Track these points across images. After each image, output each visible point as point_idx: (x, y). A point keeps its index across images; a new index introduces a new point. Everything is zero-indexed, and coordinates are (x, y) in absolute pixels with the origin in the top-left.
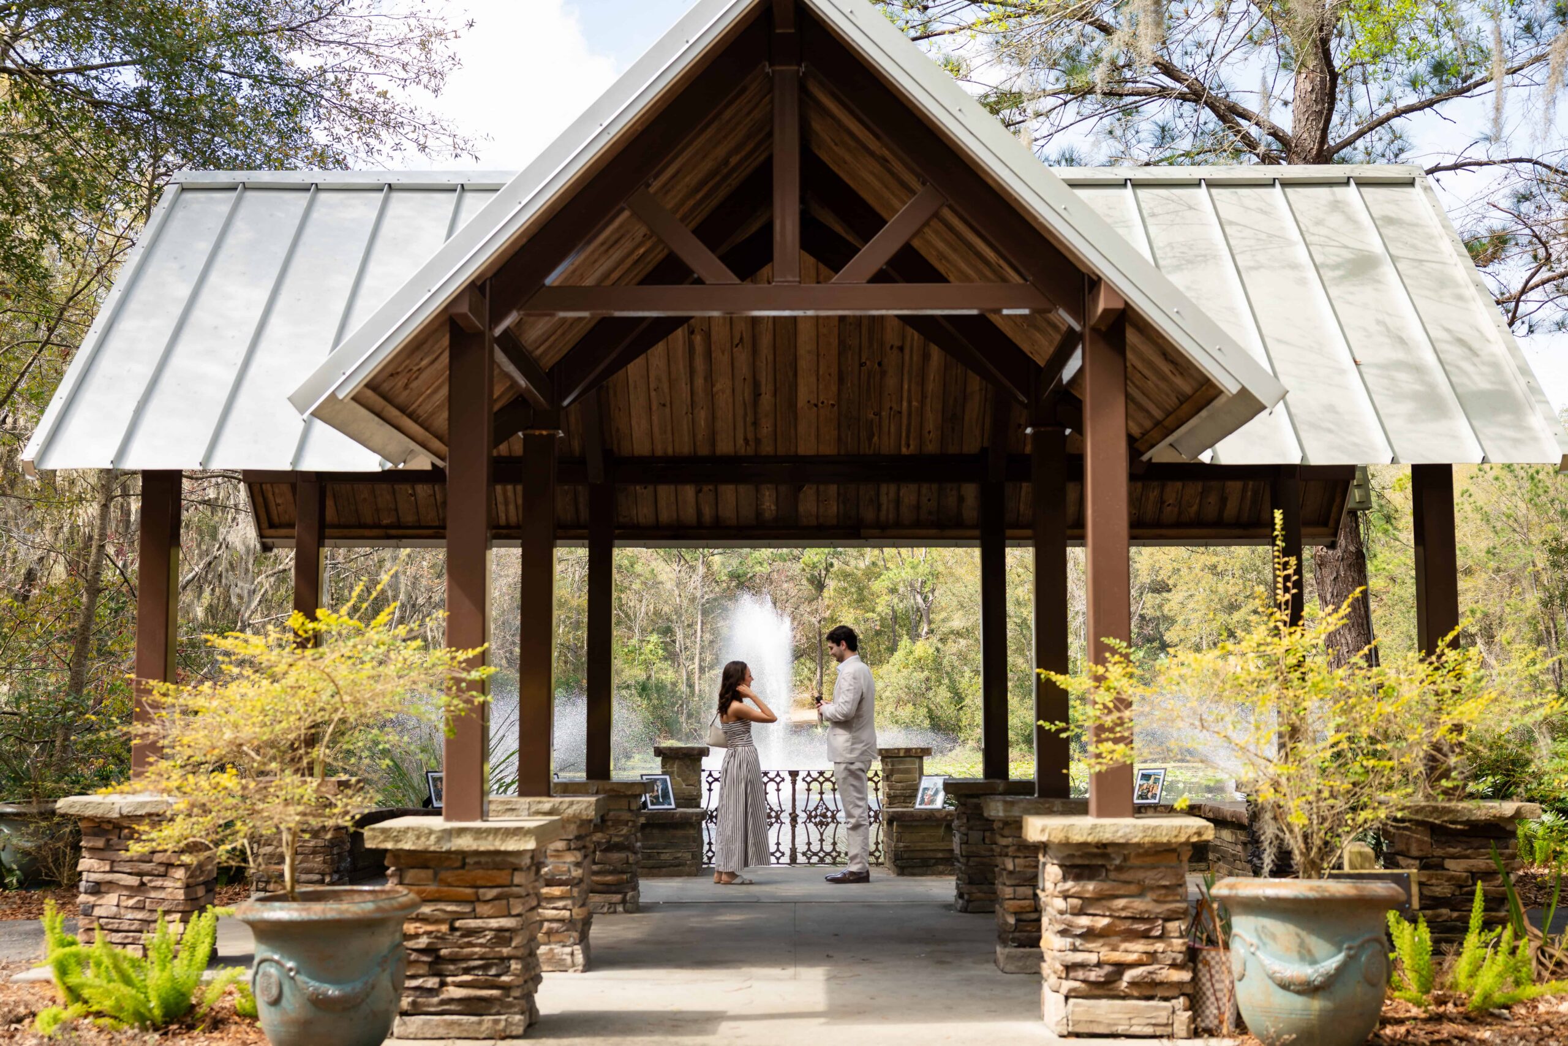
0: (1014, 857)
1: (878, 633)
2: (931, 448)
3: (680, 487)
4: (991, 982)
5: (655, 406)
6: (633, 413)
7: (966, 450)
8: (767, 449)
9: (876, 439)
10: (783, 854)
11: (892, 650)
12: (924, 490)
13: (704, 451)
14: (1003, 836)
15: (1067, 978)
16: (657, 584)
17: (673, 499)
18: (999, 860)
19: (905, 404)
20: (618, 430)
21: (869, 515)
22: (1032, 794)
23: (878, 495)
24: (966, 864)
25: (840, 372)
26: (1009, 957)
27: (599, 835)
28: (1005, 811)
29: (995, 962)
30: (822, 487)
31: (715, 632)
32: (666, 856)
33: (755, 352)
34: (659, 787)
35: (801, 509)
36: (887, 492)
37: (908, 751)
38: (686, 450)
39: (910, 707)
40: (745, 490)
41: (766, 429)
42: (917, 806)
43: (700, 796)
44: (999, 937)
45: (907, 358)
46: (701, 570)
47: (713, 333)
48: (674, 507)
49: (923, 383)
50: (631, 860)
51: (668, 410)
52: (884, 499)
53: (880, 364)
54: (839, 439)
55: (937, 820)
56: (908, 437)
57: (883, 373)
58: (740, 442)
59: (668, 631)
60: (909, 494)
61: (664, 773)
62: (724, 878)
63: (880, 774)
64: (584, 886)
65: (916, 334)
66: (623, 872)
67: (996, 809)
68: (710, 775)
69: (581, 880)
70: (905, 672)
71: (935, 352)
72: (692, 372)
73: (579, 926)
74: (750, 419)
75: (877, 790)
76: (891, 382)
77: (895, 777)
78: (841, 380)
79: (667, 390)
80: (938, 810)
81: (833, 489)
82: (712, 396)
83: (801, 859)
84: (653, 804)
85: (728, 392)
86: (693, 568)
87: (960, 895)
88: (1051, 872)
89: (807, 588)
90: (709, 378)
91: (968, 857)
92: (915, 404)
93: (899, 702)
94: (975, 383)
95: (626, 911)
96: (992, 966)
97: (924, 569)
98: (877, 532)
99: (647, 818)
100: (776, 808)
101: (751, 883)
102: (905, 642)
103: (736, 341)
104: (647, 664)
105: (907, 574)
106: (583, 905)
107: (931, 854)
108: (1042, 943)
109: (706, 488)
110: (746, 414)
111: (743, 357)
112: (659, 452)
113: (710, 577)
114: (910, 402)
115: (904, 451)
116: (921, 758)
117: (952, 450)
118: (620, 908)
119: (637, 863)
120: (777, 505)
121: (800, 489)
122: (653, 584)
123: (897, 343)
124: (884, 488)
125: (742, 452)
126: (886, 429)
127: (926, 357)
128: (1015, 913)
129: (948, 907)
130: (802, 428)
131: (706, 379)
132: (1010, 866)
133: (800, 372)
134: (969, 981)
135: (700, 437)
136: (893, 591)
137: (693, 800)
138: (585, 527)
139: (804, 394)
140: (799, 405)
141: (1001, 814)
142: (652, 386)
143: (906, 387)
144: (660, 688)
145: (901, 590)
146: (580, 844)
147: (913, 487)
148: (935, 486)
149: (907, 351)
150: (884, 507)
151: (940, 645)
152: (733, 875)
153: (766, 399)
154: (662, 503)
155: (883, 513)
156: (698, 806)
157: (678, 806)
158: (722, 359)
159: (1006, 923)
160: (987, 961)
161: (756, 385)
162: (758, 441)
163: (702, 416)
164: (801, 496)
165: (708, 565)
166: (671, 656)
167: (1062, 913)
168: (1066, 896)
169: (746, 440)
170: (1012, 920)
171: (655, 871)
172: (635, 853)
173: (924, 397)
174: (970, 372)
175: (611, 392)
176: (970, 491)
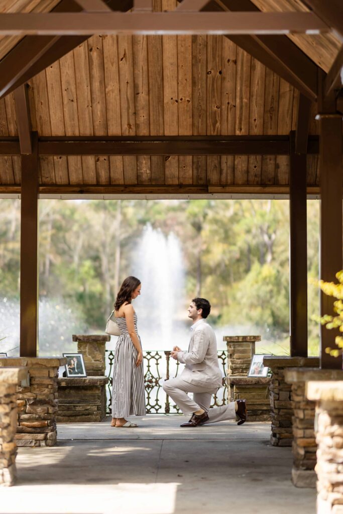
0: (304, 410)
1: (238, 260)
2: (256, 131)
3: (84, 157)
4: (287, 493)
5: (66, 102)
6: (51, 107)
7: (280, 133)
8: (143, 132)
9: (218, 124)
10: (160, 407)
11: (247, 270)
12: (251, 161)
13: (100, 133)
14: (297, 395)
15: (333, 491)
16: (89, 227)
17: (79, 165)
18: (295, 411)
19: (238, 100)
20: (41, 117)
21: (214, 177)
22: (318, 366)
23: (220, 163)
24: (278, 414)
25: (193, 78)
26: (300, 477)
27: (29, 394)
28: (298, 378)
29: (292, 480)
30: (181, 158)
31: (129, 259)
32: (80, 408)
33: (134, 64)
34: (74, 363)
35: (167, 172)
36: (227, 161)
37: (245, 338)
38: (88, 132)
39: (259, 310)
40: (129, 159)
41: (142, 118)
42: (250, 375)
43: (105, 368)
44: (294, 463)
45: (239, 68)
46: (119, 217)
47: (105, 51)
48: (80, 171)
49: (250, 86)
50: (51, 411)
51: (75, 104)
52: (224, 166)
53: (220, 73)
54: (193, 125)
55: (263, 384)
56: (240, 123)
57: (223, 79)
58: (125, 126)
59: (96, 258)
60: (241, 162)
61: (79, 353)
62: (118, 423)
63: (226, 353)
64: (11, 429)
65: (245, 53)
66: (45, 419)
67: (292, 377)
68: (111, 354)
69: (9, 425)
70: (256, 286)
71: (259, 66)
72: (91, 77)
73: (7, 456)
74: (131, 111)
75: (224, 364)
76: (228, 85)
77: (236, 356)
78: (194, 83)
79: (74, 90)
80: (264, 378)
81: (189, 158)
82: (105, 95)
83: (172, 410)
84: (71, 373)
85: (117, 92)
86: (114, 217)
87: (274, 435)
88: (322, 419)
89: (190, 229)
90: (103, 83)
91: (279, 409)
92: (245, 100)
93: (252, 306)
94: (286, 87)
95: (47, 445)
96: (289, 483)
97: (269, 217)
98: (219, 189)
99: (67, 383)
100: (156, 376)
101: (136, 426)
102: (256, 266)
103: (121, 56)
104: (83, 282)
105: (257, 220)
106: (11, 441)
107: (259, 407)
108: (317, 468)
109: (102, 158)
110: (128, 108)
111: (126, 67)
112: (69, 134)
113: (125, 222)
114: (241, 99)
115: (238, 133)
116: (253, 343)
117: (271, 132)
118: (43, 443)
119: (54, 413)
120: (151, 170)
121: (167, 158)
122: (87, 227)
123: (232, 58)
124: (224, 158)
125: (127, 134)
126: (225, 117)
127: (252, 68)
128: (305, 447)
129: (266, 442)
130: (167, 117)
131: (100, 82)
132: (301, 415)
133: (165, 78)
134: (271, 493)
135: (97, 123)
136: (248, 231)
137: (99, 371)
138: (19, 185)
139: (168, 94)
140: (165, 101)
141: (295, 380)
142: (64, 87)
143: (239, 88)
144: (92, 297)
145: (254, 230)
146: (8, 400)
147: (244, 158)
148: (259, 157)
149: (239, 63)
150: (224, 171)
151: (280, 268)
152: (123, 420)
153: (143, 97)
154: (72, 168)
155: (224, 175)
156: (103, 375)
157: (88, 374)
158: (111, 69)
159: (298, 454)
160: (286, 479)
161: (135, 87)
162: (137, 126)
163: (98, 108)
164: (167, 163)
165: (124, 215)
166: (99, 274)
167: (330, 447)
168: (332, 436)
169: (129, 125)
170: (302, 452)
171: (72, 418)
172: (53, 406)
173: (251, 96)
174: (282, 80)
175: (36, 91)
176: (283, 161)
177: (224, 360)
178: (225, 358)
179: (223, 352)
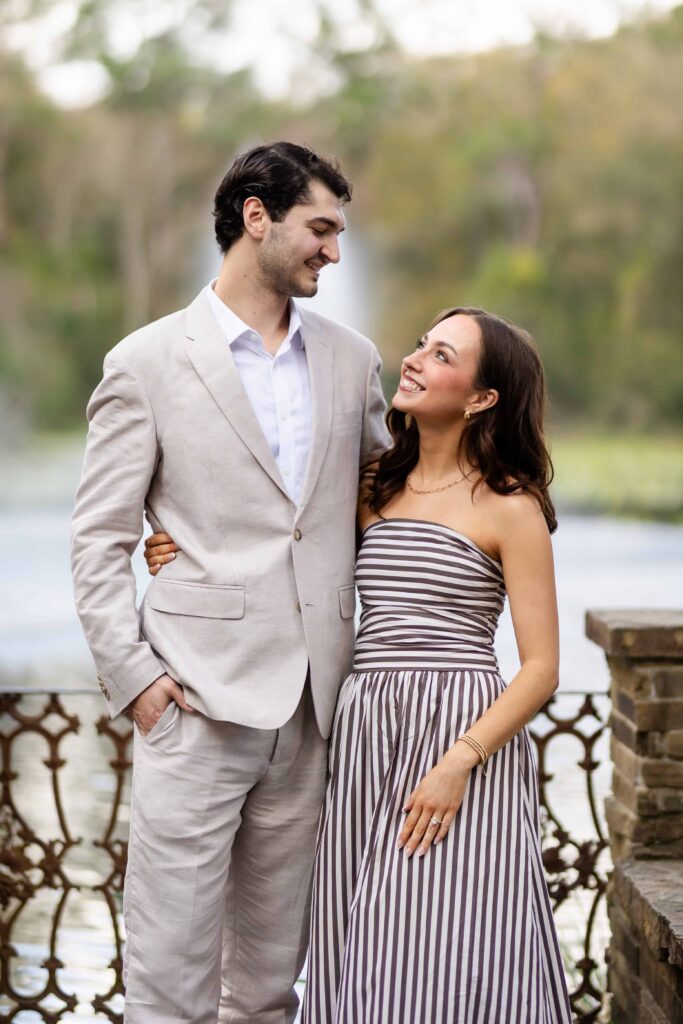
75: (589, 765)
177: (589, 743)
178: (598, 734)
179: (589, 698)
